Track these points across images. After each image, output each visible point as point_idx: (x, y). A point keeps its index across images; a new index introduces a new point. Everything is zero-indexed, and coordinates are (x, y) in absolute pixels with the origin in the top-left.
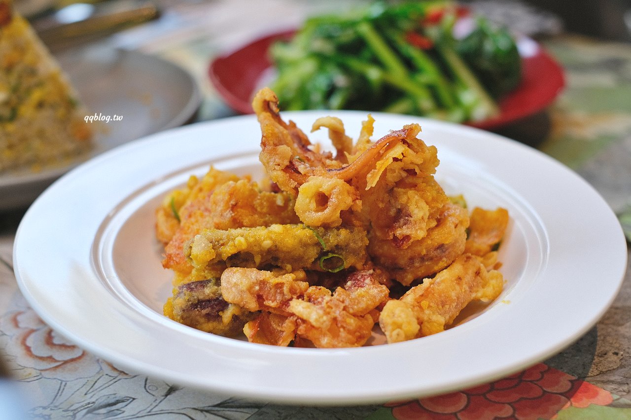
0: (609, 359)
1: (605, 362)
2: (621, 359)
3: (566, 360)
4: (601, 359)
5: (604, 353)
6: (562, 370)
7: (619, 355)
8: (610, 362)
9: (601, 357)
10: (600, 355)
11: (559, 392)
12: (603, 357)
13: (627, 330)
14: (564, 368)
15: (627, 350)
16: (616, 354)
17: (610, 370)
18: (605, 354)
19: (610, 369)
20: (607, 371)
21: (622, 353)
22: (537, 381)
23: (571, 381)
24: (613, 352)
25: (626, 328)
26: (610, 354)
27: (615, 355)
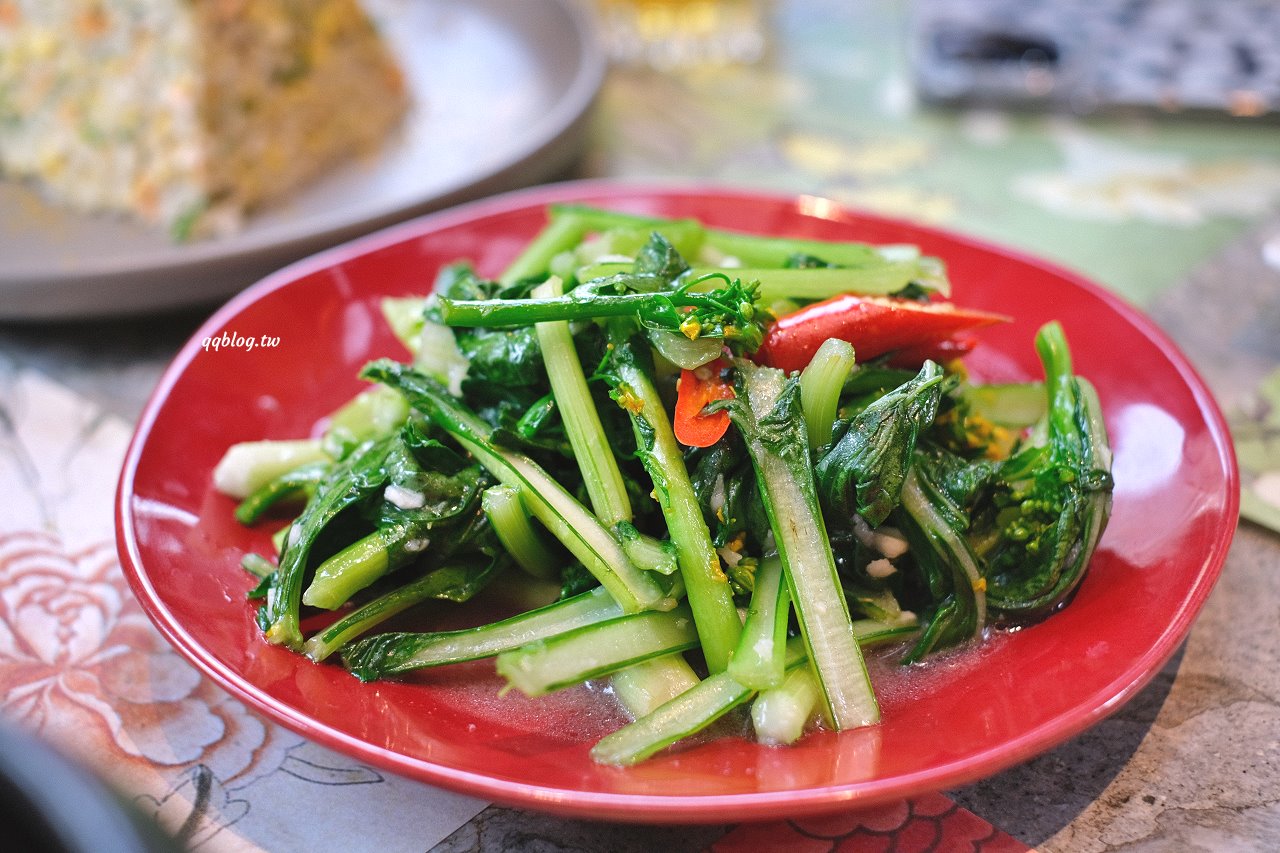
0: (1132, 815)
1: (1124, 821)
2: (1160, 816)
3: (1038, 811)
4: (1114, 813)
5: (1124, 797)
6: (1023, 837)
7: (1158, 804)
8: (1133, 822)
9: (1115, 806)
10: (1114, 802)
12: (1121, 807)
13: (1186, 738)
14: (1029, 834)
15: (1177, 791)
16: (1150, 800)
17: (1130, 843)
18: (1126, 800)
19: (1131, 840)
20: (1122, 845)
21: (1164, 798)
24: (1145, 795)
25: (1184, 731)
26: (1138, 800)
27: (1147, 804)
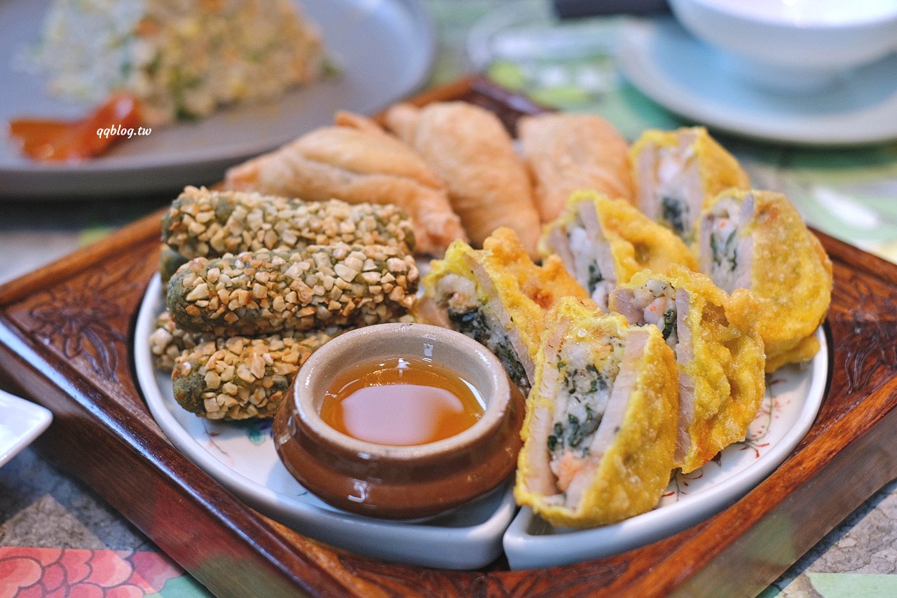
11: (121, 582)
22: (88, 577)
23: (128, 559)
